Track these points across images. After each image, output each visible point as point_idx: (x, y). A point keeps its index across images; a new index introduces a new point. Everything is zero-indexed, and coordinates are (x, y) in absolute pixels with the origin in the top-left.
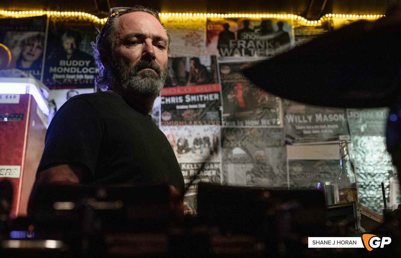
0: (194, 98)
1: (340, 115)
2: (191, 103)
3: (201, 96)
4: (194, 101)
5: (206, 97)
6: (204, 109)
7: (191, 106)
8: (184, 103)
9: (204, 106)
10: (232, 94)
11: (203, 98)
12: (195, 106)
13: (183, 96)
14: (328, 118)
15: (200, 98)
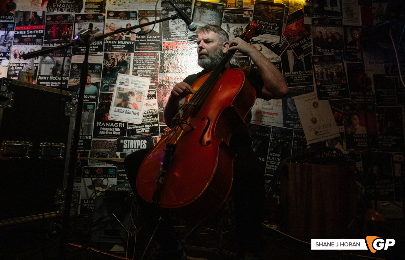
0: (31, 32)
1: (100, 42)
2: (30, 34)
3: (35, 31)
4: (31, 33)
5: (37, 32)
6: (34, 37)
7: (29, 36)
8: (26, 34)
9: (35, 36)
10: (50, 31)
11: (36, 32)
12: (31, 36)
13: (26, 31)
14: (94, 43)
15: (34, 32)
